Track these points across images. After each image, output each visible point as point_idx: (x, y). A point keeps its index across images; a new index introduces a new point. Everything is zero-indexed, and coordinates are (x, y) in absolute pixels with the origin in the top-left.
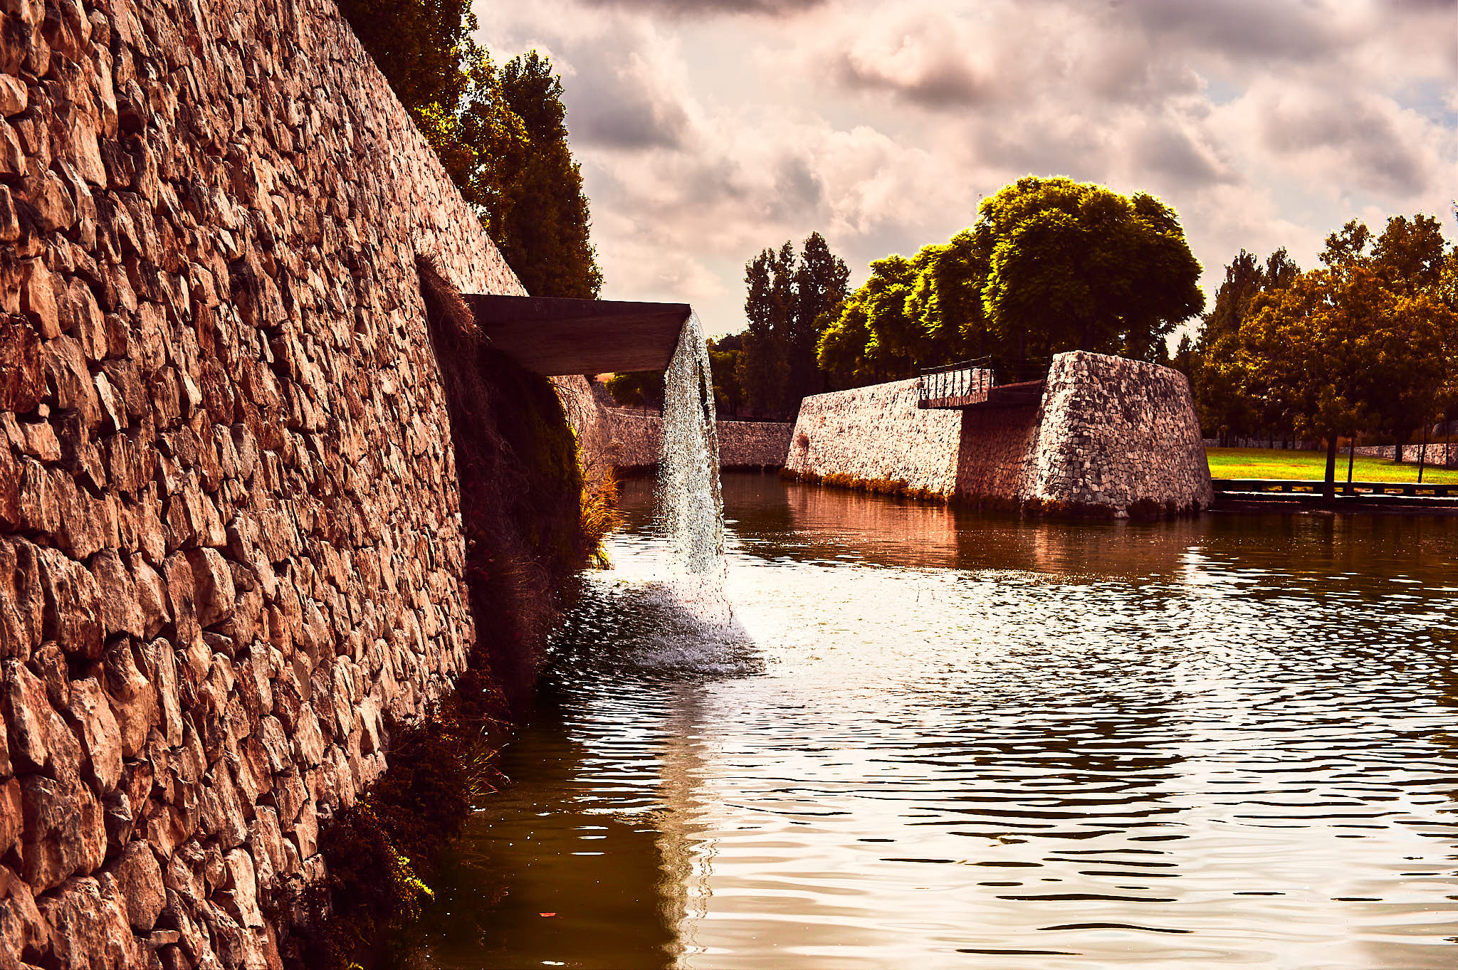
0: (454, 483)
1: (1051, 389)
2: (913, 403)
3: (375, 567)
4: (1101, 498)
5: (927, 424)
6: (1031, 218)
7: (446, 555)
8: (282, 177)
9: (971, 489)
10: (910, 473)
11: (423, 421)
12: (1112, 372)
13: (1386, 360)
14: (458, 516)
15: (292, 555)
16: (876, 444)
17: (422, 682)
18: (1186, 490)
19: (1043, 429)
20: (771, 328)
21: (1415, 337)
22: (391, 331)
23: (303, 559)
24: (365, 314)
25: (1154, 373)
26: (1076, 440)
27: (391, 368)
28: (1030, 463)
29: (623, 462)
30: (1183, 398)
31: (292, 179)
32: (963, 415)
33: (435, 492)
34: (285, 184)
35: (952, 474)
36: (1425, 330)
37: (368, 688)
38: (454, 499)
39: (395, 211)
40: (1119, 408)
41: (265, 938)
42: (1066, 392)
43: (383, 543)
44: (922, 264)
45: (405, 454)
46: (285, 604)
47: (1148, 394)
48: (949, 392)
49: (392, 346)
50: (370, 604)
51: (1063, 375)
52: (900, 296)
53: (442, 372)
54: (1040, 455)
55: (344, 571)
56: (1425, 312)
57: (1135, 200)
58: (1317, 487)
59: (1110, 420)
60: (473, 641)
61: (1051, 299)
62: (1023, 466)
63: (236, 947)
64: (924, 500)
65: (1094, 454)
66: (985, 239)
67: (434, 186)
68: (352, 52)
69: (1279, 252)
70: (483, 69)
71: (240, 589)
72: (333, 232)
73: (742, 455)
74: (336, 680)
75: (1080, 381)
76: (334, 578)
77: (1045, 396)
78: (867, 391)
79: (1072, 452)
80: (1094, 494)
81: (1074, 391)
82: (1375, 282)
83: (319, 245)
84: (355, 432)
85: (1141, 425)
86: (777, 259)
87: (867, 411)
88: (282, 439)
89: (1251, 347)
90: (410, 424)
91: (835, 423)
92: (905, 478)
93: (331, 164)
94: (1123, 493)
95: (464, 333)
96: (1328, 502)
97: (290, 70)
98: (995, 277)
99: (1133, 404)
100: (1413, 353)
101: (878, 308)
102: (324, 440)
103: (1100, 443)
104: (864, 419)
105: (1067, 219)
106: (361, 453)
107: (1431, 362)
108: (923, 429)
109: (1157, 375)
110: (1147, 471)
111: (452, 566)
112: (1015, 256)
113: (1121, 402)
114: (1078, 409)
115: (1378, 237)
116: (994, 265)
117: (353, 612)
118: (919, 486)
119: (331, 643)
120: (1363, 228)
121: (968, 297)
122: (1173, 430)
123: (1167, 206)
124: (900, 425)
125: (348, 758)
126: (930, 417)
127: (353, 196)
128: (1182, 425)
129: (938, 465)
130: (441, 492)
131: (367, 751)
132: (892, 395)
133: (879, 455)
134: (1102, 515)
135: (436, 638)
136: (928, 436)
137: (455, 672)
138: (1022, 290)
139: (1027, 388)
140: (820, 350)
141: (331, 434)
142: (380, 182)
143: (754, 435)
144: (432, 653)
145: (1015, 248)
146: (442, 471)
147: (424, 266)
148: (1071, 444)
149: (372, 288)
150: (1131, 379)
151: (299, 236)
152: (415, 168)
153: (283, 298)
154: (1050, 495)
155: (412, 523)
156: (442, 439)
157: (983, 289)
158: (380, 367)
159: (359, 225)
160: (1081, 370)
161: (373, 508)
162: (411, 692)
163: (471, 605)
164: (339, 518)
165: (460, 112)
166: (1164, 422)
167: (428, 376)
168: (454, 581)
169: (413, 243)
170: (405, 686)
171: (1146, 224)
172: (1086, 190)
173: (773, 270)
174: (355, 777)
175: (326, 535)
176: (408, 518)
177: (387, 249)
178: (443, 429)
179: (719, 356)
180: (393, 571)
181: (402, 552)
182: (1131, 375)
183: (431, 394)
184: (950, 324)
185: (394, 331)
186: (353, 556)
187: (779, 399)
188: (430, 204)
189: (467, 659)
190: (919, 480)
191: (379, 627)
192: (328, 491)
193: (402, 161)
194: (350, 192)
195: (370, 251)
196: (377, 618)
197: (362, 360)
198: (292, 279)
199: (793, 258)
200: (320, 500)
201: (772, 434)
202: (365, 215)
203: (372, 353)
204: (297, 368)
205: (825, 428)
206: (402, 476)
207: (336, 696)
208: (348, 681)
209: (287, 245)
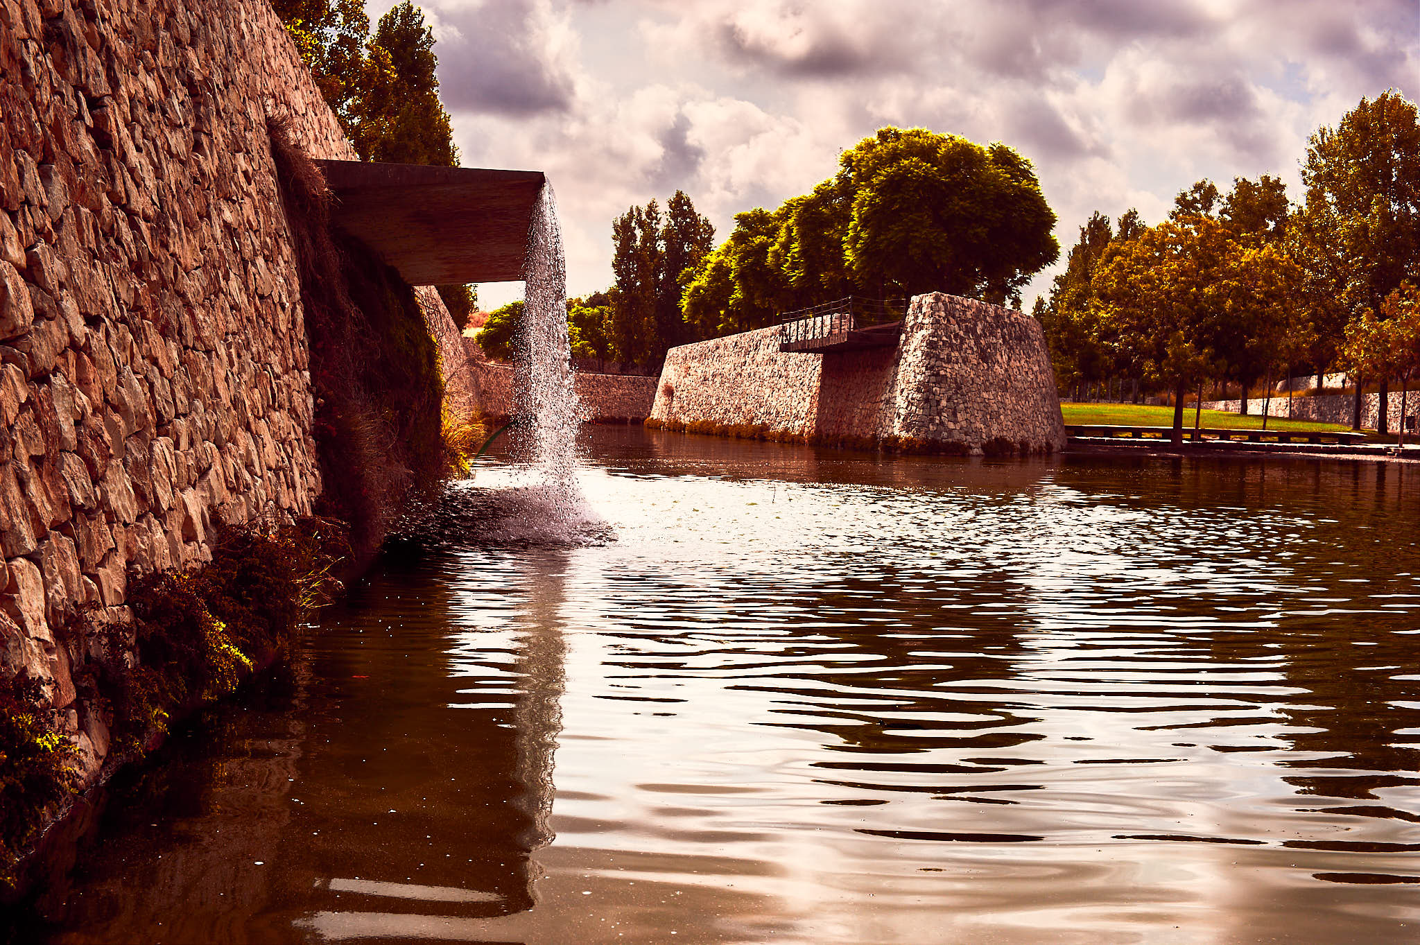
0: (302, 342)
1: (909, 330)
2: (775, 349)
3: (208, 374)
4: (957, 436)
5: (789, 368)
6: (891, 166)
7: (290, 402)
9: (831, 429)
10: (771, 418)
11: (268, 269)
12: (969, 314)
13: (1234, 310)
14: (307, 374)
15: (107, 316)
16: (739, 391)
17: (258, 503)
18: (1039, 431)
19: (901, 368)
20: (638, 284)
21: (1261, 287)
22: (235, 170)
23: (120, 325)
24: (205, 140)
25: (1009, 317)
26: (933, 379)
27: (234, 202)
28: (888, 402)
29: (489, 408)
30: (1037, 343)
32: (824, 358)
33: (280, 339)
35: (812, 416)
36: (1270, 280)
37: (193, 479)
38: (301, 357)
39: (244, 68)
40: (975, 349)
41: (55, 657)
42: (924, 332)
43: (218, 355)
44: (784, 216)
45: (247, 288)
46: (97, 356)
47: (1003, 337)
48: (809, 336)
49: (235, 184)
50: (198, 403)
51: (921, 317)
52: (763, 247)
53: (292, 233)
54: (898, 393)
55: (170, 359)
56: (1271, 263)
57: (992, 151)
58: (1166, 434)
59: (965, 361)
60: (319, 491)
61: (909, 246)
62: (882, 406)
63: (15, 648)
64: (784, 443)
65: (950, 393)
66: (846, 188)
67: (292, 72)
69: (1130, 213)
71: (40, 315)
72: (170, 48)
73: (609, 408)
74: (155, 454)
75: (938, 322)
76: (156, 359)
77: (903, 337)
78: (730, 340)
79: (929, 390)
80: (950, 431)
81: (930, 331)
82: (1223, 234)
83: (155, 53)
84: (189, 240)
85: (996, 367)
86: (644, 217)
87: (731, 359)
88: (101, 203)
89: (1104, 297)
90: (254, 264)
91: (699, 371)
92: (767, 422)
94: (978, 432)
95: (315, 196)
96: (1176, 446)
98: (856, 226)
99: (989, 345)
100: (1259, 302)
101: (742, 259)
102: (151, 229)
103: (956, 382)
104: (727, 367)
105: (927, 168)
106: (195, 263)
107: (1276, 311)
108: (784, 373)
109: (1013, 319)
110: (1002, 411)
111: (297, 415)
112: (876, 203)
113: (977, 343)
114: (935, 348)
115: (1225, 196)
116: (854, 213)
117: (179, 403)
118: (780, 428)
119: (149, 416)
120: (1212, 188)
121: (829, 247)
122: (1027, 373)
123: (1023, 157)
124: (762, 371)
125: (165, 532)
126: (792, 362)
127: (195, 25)
128: (1036, 368)
129: (798, 408)
130: (287, 341)
131: (189, 537)
132: (755, 343)
133: (742, 401)
134: (957, 452)
135: (276, 471)
136: (790, 380)
137: (297, 511)
138: (882, 237)
139: (885, 330)
140: (685, 303)
141: (160, 227)
142: (228, 32)
143: (621, 387)
144: (270, 481)
145: (875, 197)
146: (289, 323)
147: (274, 128)
148: (928, 382)
149: (214, 121)
150: (987, 322)
151: (130, 32)
152: (270, 42)
153: (107, 76)
154: (907, 432)
155: (252, 354)
156: (290, 294)
157: (844, 238)
158: (220, 195)
159: (202, 56)
160: (938, 311)
161: (207, 318)
162: (244, 506)
163: (317, 460)
164: (166, 308)
165: (328, 44)
166: (1018, 364)
167: (275, 229)
168: (299, 430)
169: (264, 106)
170: (238, 498)
171: (1003, 174)
172: (944, 140)
173: (640, 227)
174: (174, 553)
175: (150, 316)
176: (247, 346)
177: (233, 96)
178: (291, 285)
179: (587, 312)
180: (228, 386)
181: (239, 373)
182: (988, 318)
183: (279, 248)
184: (812, 273)
185: (239, 172)
186: (181, 351)
187: (646, 354)
188: (286, 83)
189: (312, 505)
190: (780, 423)
191: (209, 430)
192: (154, 278)
193: (255, 27)
194: (192, 21)
195: (213, 86)
196: (207, 420)
197: (200, 178)
198: (120, 64)
199: (659, 216)
200: (145, 281)
201: (639, 386)
202: (209, 51)
203: (212, 179)
204: (121, 146)
205: (690, 378)
206: (243, 306)
207: (154, 467)
208: (169, 460)
209: (115, 31)
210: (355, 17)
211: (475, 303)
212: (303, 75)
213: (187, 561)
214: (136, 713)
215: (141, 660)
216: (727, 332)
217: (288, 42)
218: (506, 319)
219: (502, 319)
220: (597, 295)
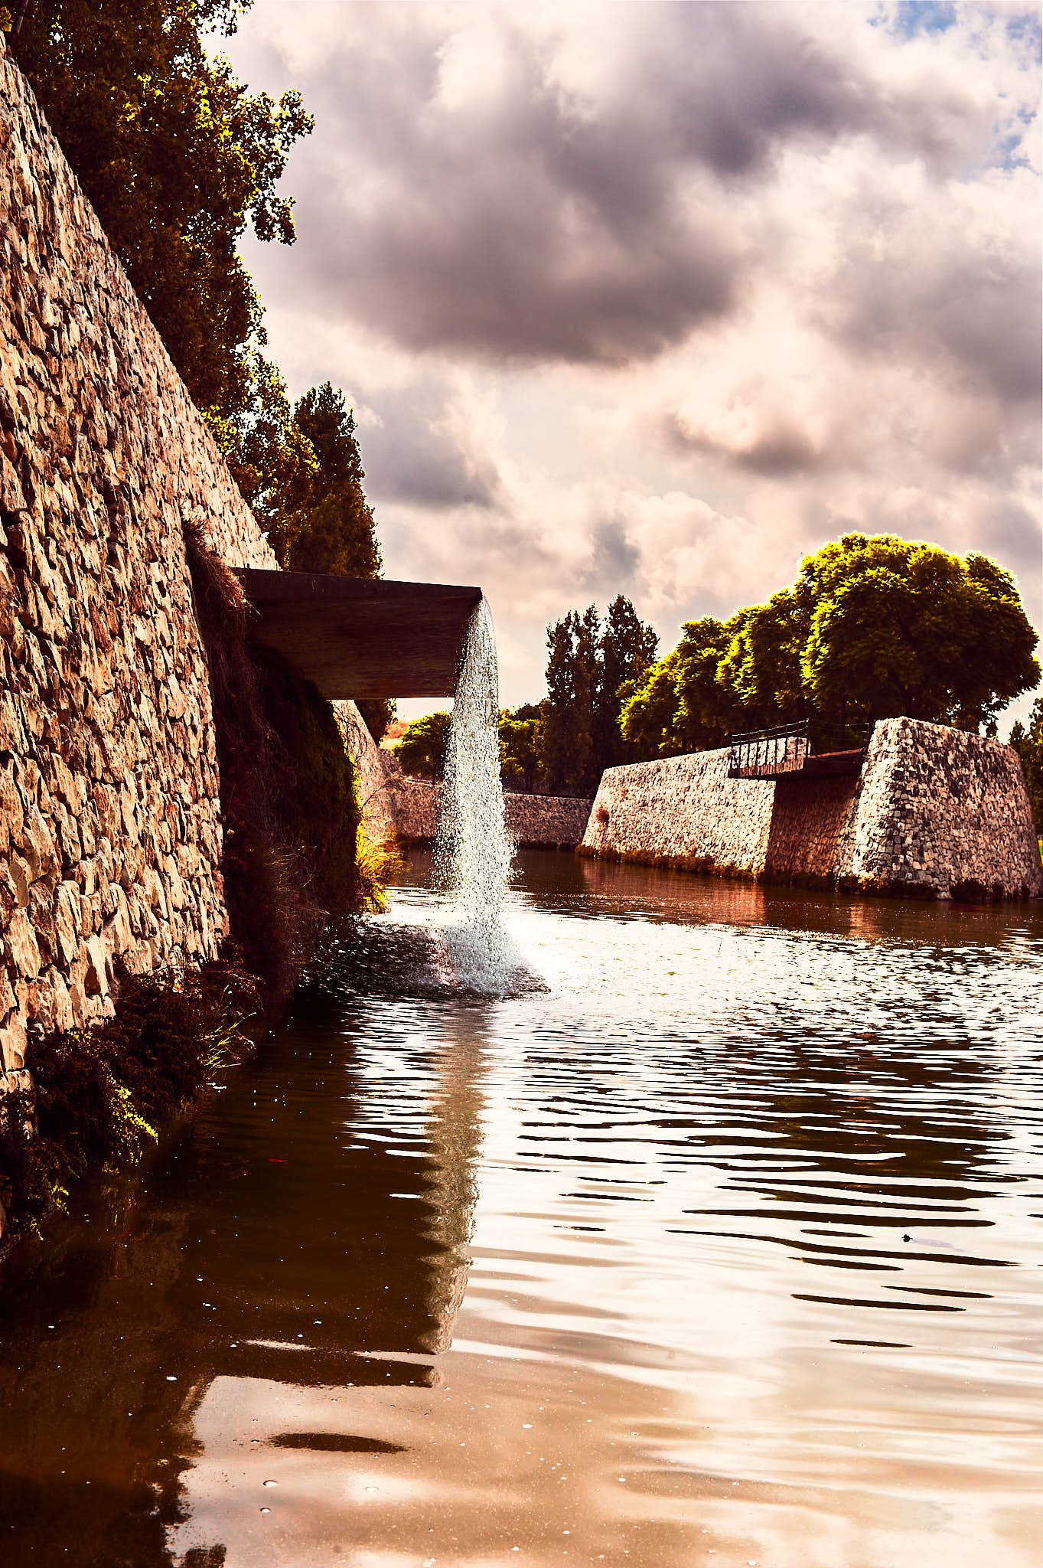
0: (213, 767)
1: (872, 758)
2: (723, 774)
3: (116, 808)
4: (923, 877)
5: (737, 796)
6: (856, 577)
7: (199, 834)
8: (31, 371)
9: (783, 865)
10: (716, 849)
11: (181, 688)
12: (939, 743)
14: (217, 802)
15: (16, 750)
16: (682, 819)
17: (163, 949)
18: (1016, 874)
19: (862, 801)
20: (573, 696)
22: (149, 582)
23: (28, 761)
24: (119, 550)
25: (984, 746)
26: (897, 813)
27: (147, 617)
28: (847, 837)
29: (406, 829)
30: (1014, 776)
31: (43, 376)
32: (777, 786)
33: (191, 764)
34: (34, 380)
35: (762, 850)
37: (98, 925)
38: (212, 783)
39: (161, 469)
40: (945, 781)
42: (889, 761)
43: (126, 787)
44: (738, 627)
45: (158, 710)
47: (977, 768)
48: (762, 761)
49: (149, 597)
50: (105, 842)
51: (886, 744)
52: (712, 661)
53: (205, 648)
54: (858, 828)
55: (78, 794)
57: (970, 562)
59: (934, 794)
60: (227, 932)
61: (875, 665)
62: (840, 841)
64: (731, 878)
65: (916, 829)
66: (806, 600)
67: (210, 469)
68: (121, 290)
70: (272, 387)
72: (87, 453)
73: (536, 832)
74: (60, 900)
75: (904, 750)
76: (65, 795)
77: (865, 766)
78: (673, 762)
79: (893, 826)
80: (915, 872)
81: (898, 760)
83: (71, 459)
84: (100, 662)
85: (969, 801)
86: (582, 623)
87: (673, 783)
88: (13, 628)
90: (166, 684)
91: (638, 796)
92: (712, 854)
93: (88, 384)
94: (946, 873)
95: (232, 607)
97: (48, 269)
98: (815, 641)
99: (961, 777)
101: (688, 673)
102: (62, 652)
103: (923, 818)
104: (669, 792)
105: (895, 579)
106: (107, 688)
108: (732, 801)
109: (988, 749)
110: (973, 850)
111: (206, 848)
112: (838, 617)
113: (948, 775)
114: (901, 779)
116: (815, 627)
117: (86, 843)
118: (726, 862)
119: (56, 860)
121: (786, 661)
122: (1002, 809)
123: (1003, 570)
124: (708, 798)
125: (68, 986)
126: (741, 789)
127: (113, 426)
128: (1013, 804)
129: (747, 841)
130: (197, 767)
131: (92, 989)
132: (700, 766)
133: (685, 830)
134: (923, 894)
135: (183, 911)
136: (738, 809)
137: (203, 955)
138: (844, 654)
139: (847, 757)
140: (624, 719)
141: (71, 650)
142: (146, 431)
143: (550, 810)
144: (176, 923)
145: (838, 609)
146: (200, 747)
147: (191, 533)
148: (893, 817)
149: (129, 528)
150: (959, 751)
151: (47, 438)
152: (188, 438)
153: (23, 488)
154: (868, 871)
155: (162, 783)
156: (202, 715)
157: (802, 653)
158: (134, 610)
159: (119, 460)
160: (905, 738)
161: (116, 747)
162: (149, 953)
163: (225, 897)
164: (75, 739)
165: (245, 431)
166: (993, 800)
167: (189, 644)
168: (208, 864)
169: (180, 509)
170: (143, 944)
171: (980, 587)
172: (915, 549)
173: (577, 634)
174: (77, 1009)
175: (59, 748)
176: (157, 775)
177: (149, 500)
178: (203, 705)
179: (516, 725)
180: (137, 820)
181: (148, 806)
182: (960, 747)
183: (192, 665)
184: (765, 690)
185: (153, 583)
186: (89, 785)
187: (579, 773)
188: (203, 481)
189: (218, 948)
190: (726, 856)
191: (115, 870)
192: (64, 706)
193: (173, 424)
194: (110, 422)
195: (130, 492)
196: (113, 860)
197: (114, 594)
198: (36, 474)
199: (598, 623)
200: (54, 710)
201: (570, 809)
202: (127, 453)
203: (126, 593)
204: (35, 564)
205: (627, 802)
206: (153, 731)
207: (58, 915)
208: (74, 907)
209: (32, 438)
210: (275, 402)
211: (393, 713)
212: (222, 472)
213: (90, 1017)
214: (35, 1192)
215: (39, 1129)
216: (670, 753)
217: (207, 435)
218: (427, 730)
219: (422, 730)
220: (528, 707)
